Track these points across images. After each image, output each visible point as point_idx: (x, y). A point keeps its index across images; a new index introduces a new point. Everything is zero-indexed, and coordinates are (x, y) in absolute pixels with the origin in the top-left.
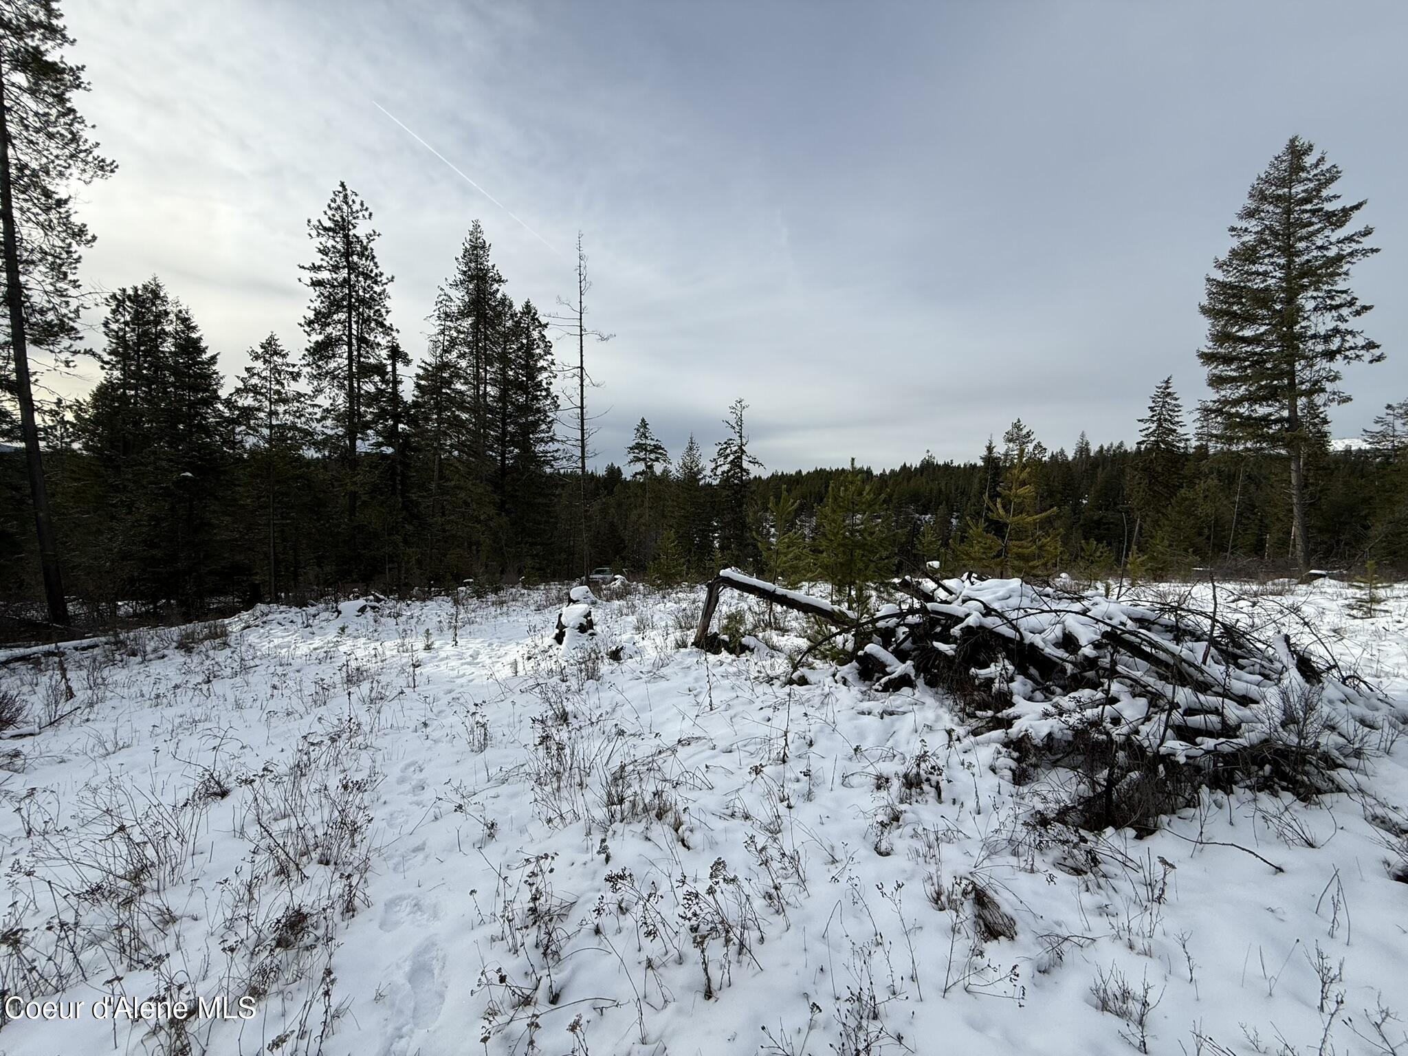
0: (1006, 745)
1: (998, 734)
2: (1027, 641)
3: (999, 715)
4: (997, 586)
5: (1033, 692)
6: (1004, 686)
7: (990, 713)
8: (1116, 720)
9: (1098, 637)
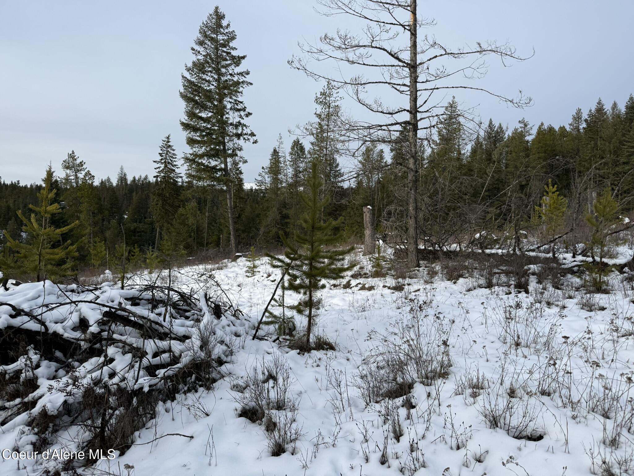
0: (29, 424)
1: (24, 417)
2: (51, 331)
3: (26, 400)
4: (28, 289)
5: (56, 371)
6: (30, 374)
7: (18, 401)
8: (112, 375)
9: (101, 317)
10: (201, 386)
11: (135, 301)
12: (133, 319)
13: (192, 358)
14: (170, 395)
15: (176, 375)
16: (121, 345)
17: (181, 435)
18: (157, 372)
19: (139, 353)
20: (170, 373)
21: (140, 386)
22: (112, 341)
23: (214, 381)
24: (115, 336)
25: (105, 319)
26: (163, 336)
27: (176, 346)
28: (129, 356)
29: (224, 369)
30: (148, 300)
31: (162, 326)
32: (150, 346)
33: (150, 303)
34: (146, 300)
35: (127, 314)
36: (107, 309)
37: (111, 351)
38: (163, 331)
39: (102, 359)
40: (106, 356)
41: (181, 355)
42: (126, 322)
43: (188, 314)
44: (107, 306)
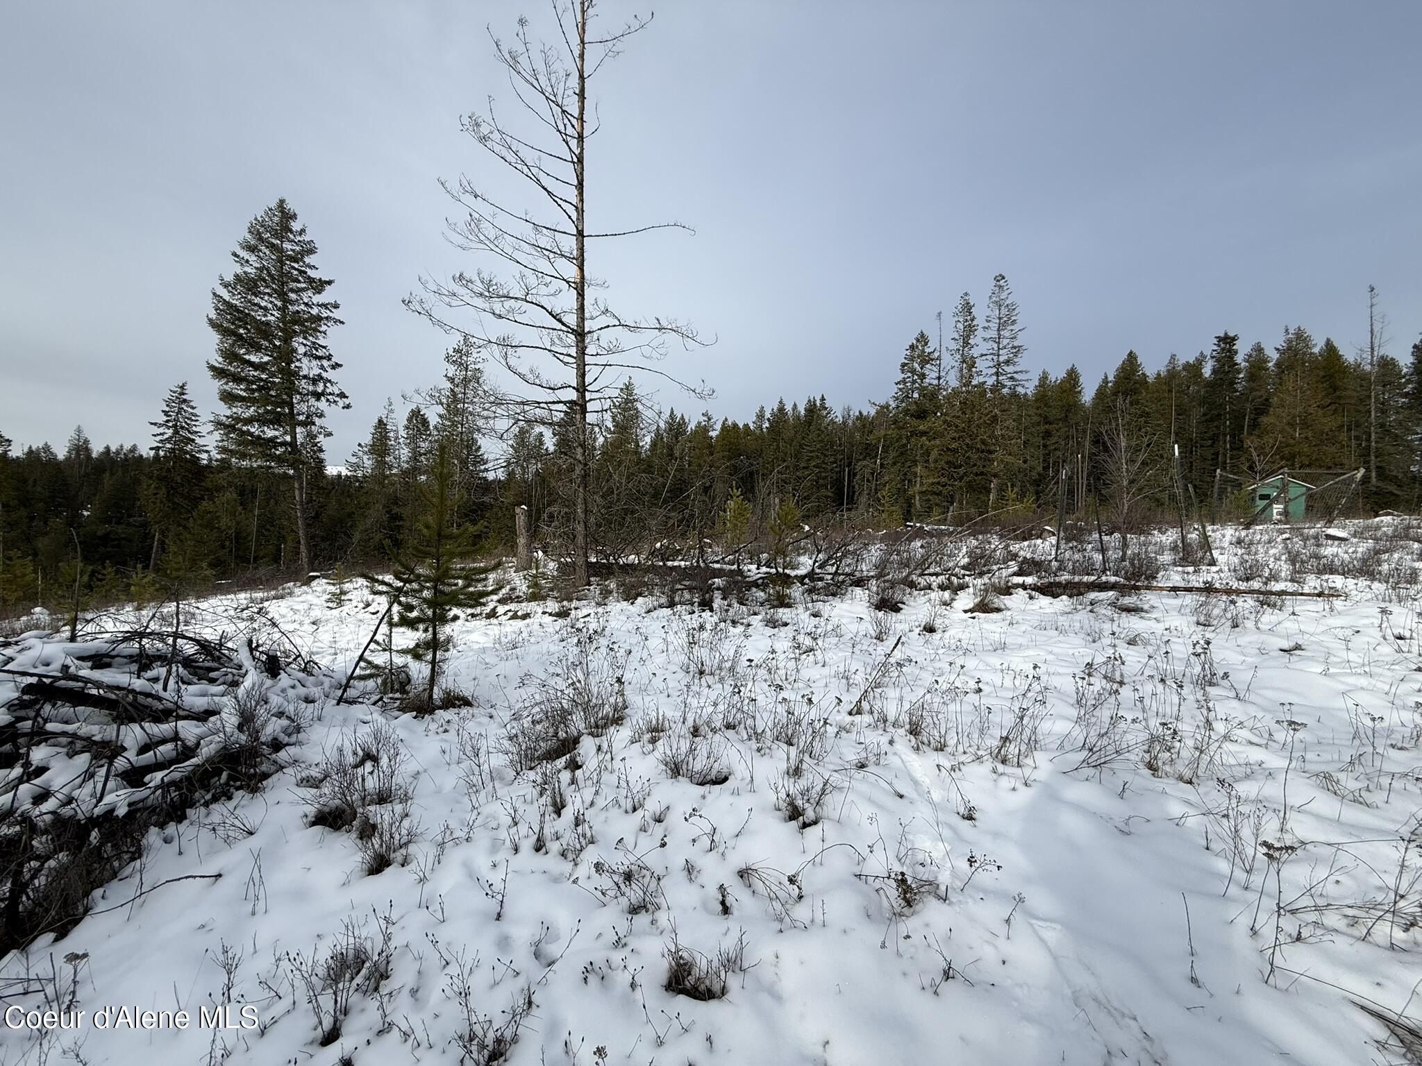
8: (41, 797)
9: (16, 695)
10: (238, 789)
11: (99, 660)
12: (94, 692)
13: (222, 745)
14: (176, 812)
15: (188, 778)
16: (64, 740)
17: (195, 877)
18: (147, 779)
19: (106, 751)
20: (177, 776)
21: (108, 808)
22: (40, 736)
23: (266, 776)
24: (50, 727)
25: (26, 697)
26: (161, 716)
27: (189, 730)
28: (83, 760)
29: (283, 755)
30: (131, 656)
31: (160, 699)
32: (132, 735)
33: (135, 661)
34: (125, 657)
35: (80, 684)
36: (34, 680)
37: (38, 754)
38: (161, 707)
39: (17, 771)
40: (27, 764)
41: (198, 744)
42: (78, 698)
43: (213, 675)
44: (32, 675)
